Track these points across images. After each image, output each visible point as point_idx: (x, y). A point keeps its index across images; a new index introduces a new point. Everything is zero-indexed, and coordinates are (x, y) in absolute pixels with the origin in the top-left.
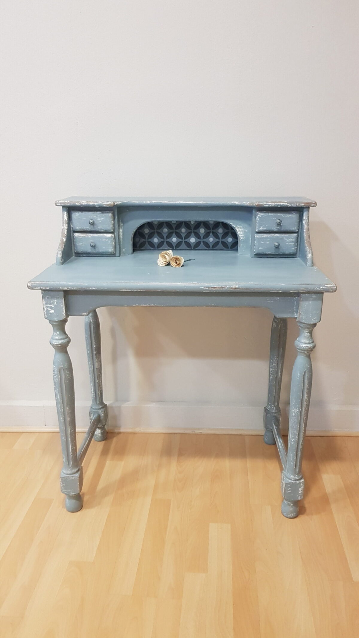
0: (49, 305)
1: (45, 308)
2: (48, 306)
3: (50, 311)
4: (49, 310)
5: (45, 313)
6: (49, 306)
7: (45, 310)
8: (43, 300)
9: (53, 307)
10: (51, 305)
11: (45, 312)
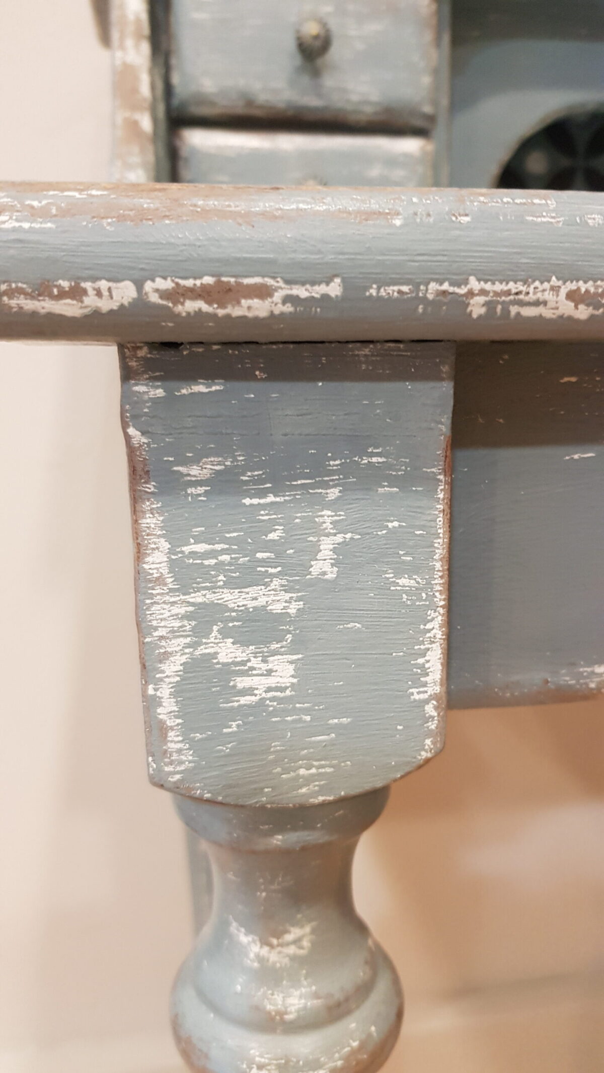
0: (231, 584)
1: (176, 644)
2: (222, 608)
3: (242, 682)
4: (230, 670)
5: (167, 709)
6: (232, 598)
7: (172, 668)
8: (136, 512)
9: (281, 618)
10: (261, 580)
11: (165, 692)
